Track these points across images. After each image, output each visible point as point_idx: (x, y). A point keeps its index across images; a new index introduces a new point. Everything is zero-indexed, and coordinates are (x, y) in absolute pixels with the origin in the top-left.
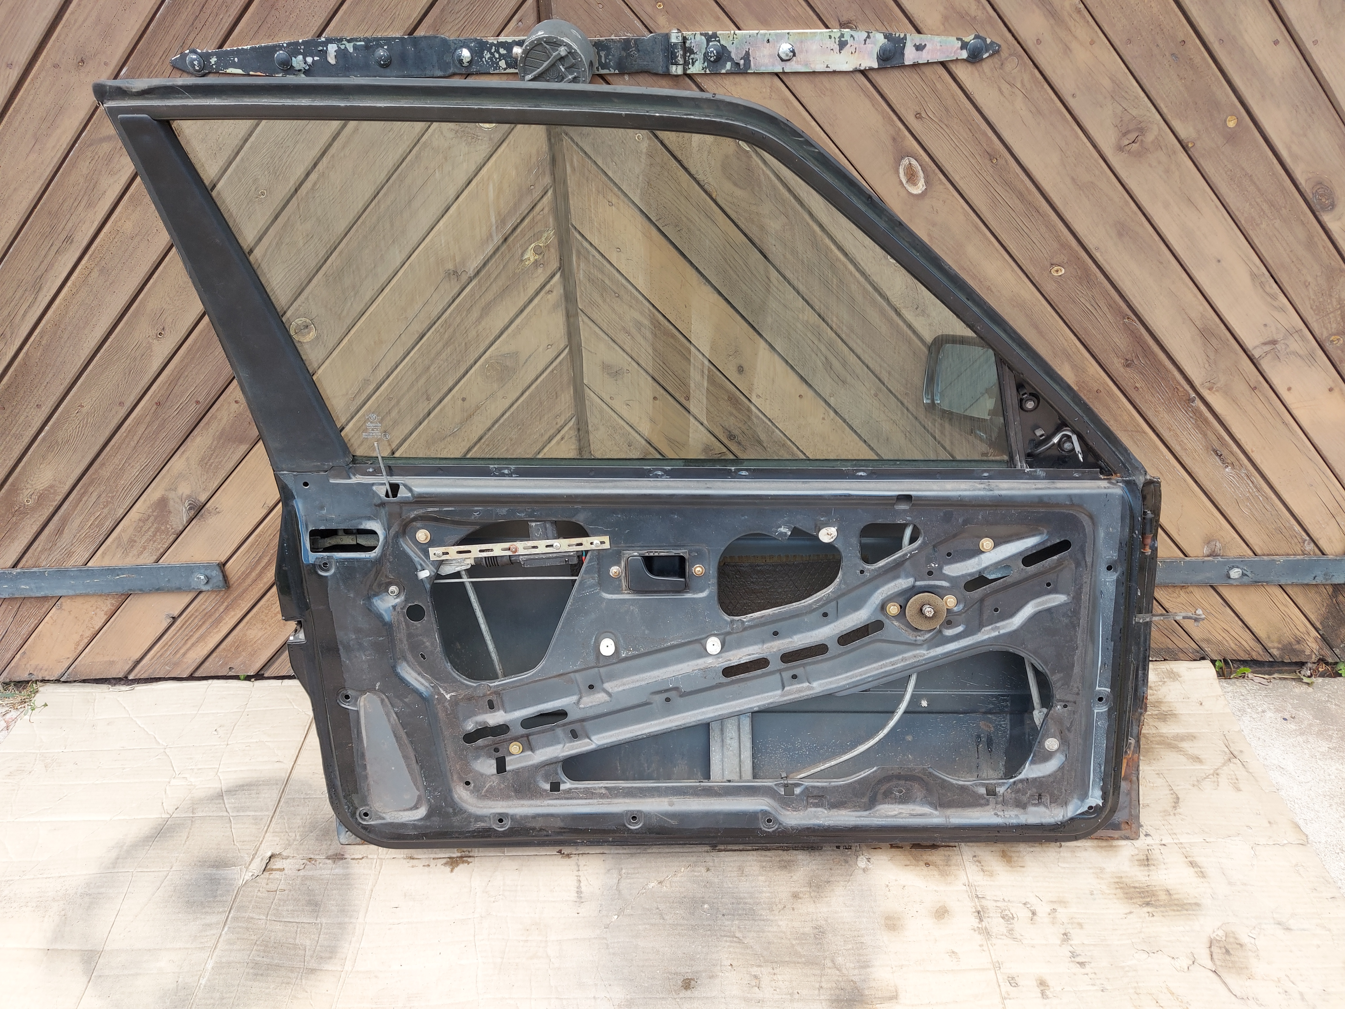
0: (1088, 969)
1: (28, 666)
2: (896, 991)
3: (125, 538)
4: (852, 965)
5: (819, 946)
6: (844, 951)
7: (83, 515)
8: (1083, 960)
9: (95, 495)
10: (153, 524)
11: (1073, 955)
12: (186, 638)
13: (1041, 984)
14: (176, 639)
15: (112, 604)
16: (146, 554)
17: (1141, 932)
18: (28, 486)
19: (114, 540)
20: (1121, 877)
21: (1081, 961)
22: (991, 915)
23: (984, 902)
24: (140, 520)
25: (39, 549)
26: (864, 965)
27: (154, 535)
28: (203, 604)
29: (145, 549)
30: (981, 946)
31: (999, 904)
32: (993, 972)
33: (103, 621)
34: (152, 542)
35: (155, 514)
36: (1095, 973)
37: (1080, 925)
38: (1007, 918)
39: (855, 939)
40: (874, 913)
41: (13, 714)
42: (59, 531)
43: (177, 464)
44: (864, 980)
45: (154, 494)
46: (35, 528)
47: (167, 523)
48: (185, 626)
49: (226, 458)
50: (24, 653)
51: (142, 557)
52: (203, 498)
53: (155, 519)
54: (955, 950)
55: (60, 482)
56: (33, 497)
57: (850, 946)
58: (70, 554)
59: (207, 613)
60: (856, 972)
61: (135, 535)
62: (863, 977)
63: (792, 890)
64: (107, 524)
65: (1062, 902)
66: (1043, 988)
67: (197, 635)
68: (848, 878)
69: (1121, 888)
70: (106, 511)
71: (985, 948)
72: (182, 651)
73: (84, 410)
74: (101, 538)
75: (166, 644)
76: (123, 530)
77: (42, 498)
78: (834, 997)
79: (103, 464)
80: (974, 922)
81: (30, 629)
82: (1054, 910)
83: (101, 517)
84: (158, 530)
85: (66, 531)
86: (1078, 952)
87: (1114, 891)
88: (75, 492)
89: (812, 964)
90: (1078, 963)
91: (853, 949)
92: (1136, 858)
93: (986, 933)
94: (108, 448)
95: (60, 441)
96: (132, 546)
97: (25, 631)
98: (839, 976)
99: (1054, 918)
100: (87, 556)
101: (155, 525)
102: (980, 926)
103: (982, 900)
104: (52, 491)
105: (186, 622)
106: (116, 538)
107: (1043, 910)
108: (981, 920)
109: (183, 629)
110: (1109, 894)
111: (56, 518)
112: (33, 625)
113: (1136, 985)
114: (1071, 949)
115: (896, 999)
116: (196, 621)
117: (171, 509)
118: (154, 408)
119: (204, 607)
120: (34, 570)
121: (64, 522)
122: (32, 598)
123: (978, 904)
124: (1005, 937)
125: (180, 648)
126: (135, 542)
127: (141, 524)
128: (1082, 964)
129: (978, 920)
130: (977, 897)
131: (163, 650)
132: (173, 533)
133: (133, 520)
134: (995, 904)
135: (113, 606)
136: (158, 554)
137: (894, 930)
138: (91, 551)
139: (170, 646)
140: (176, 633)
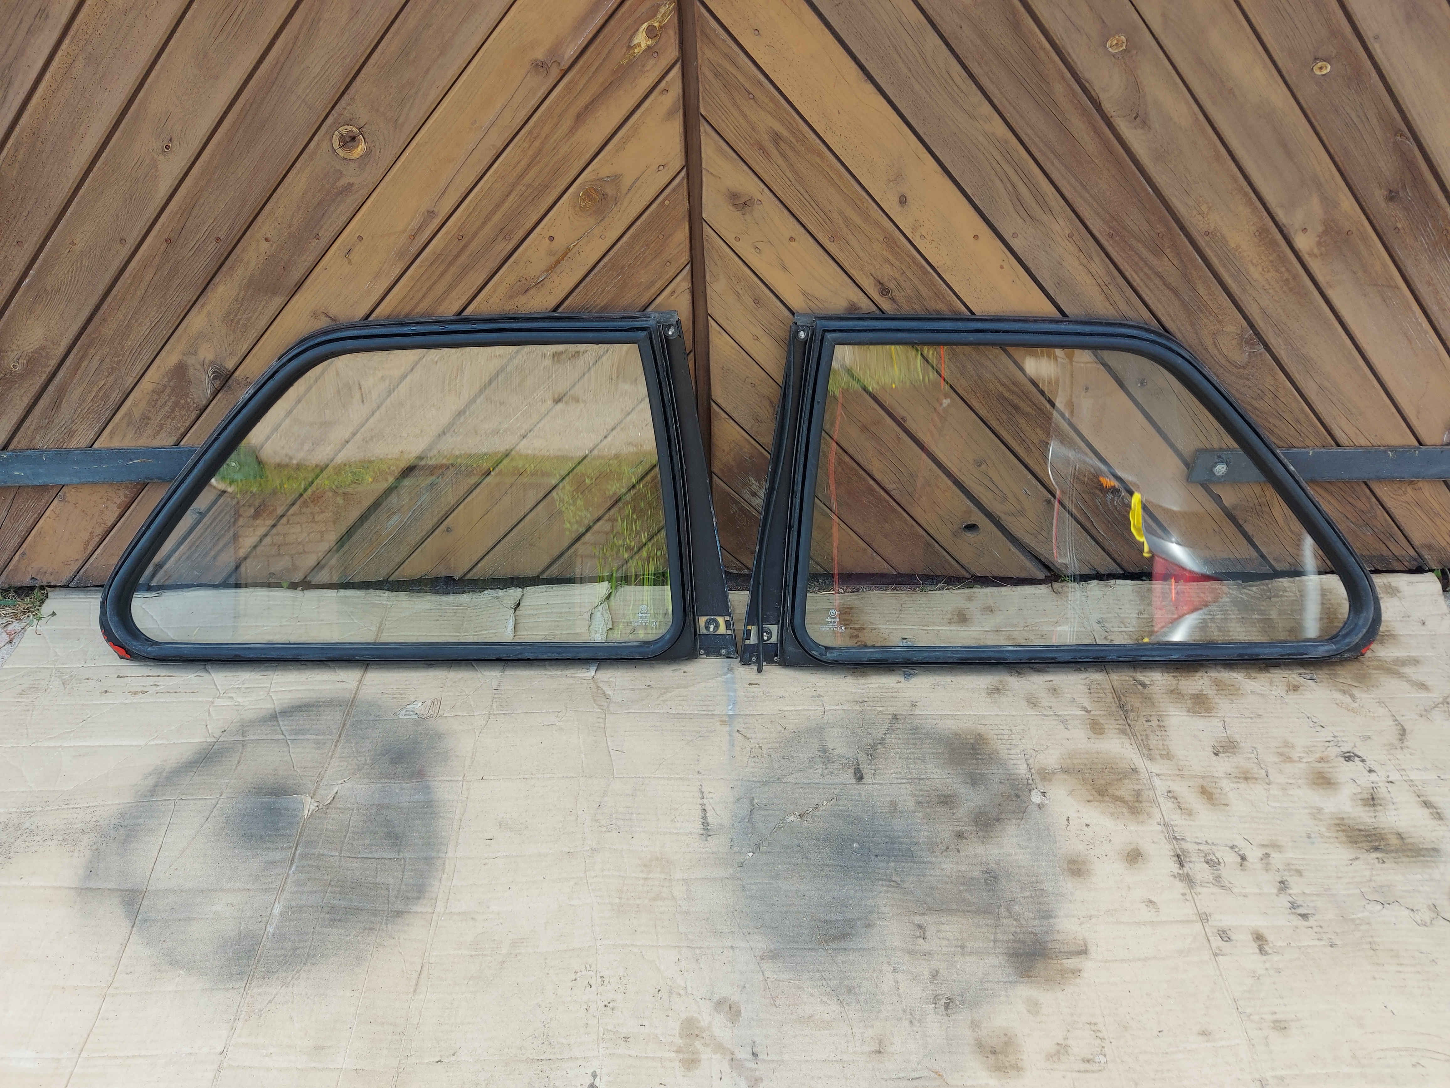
0: (1311, 922)
1: (29, 569)
2: (1086, 946)
3: (137, 413)
4: (1031, 915)
5: (991, 893)
6: (1021, 899)
7: (84, 385)
8: (1306, 912)
9: (97, 358)
10: (170, 397)
11: (1294, 906)
12: (216, 538)
13: (1257, 938)
14: (205, 539)
15: (126, 496)
16: (163, 434)
17: (1371, 880)
18: (14, 347)
19: (123, 418)
20: (1343, 819)
21: (1302, 912)
22: (1193, 859)
23: (1184, 845)
24: (153, 391)
25: (32, 427)
26: (1047, 915)
27: (173, 411)
29: (161, 427)
30: (1183, 894)
31: (1201, 847)
32: (1200, 924)
33: (116, 515)
34: (170, 420)
35: (172, 384)
36: (1321, 927)
37: (1299, 873)
38: (1213, 863)
39: (1034, 885)
40: (1055, 855)
41: (16, 626)
42: (56, 405)
43: (197, 321)
44: (1047, 932)
45: (170, 359)
46: (26, 400)
47: (187, 395)
48: (215, 523)
49: (257, 314)
50: (24, 553)
51: (158, 438)
52: (230, 365)
53: (173, 391)
54: (1153, 899)
55: (52, 342)
56: (21, 361)
57: (1028, 894)
58: (71, 434)
60: (1036, 922)
61: (150, 411)
62: (1044, 929)
63: (955, 829)
64: (114, 395)
65: (1276, 846)
66: (1260, 943)
67: (230, 535)
68: (1021, 815)
69: (1343, 831)
70: (111, 379)
71: (1189, 897)
72: (212, 553)
73: (78, 248)
74: (108, 414)
75: (193, 544)
76: (135, 404)
77: (33, 361)
78: (1012, 951)
79: (104, 320)
80: (1174, 867)
81: (28, 525)
82: (1267, 855)
83: (106, 387)
84: (176, 404)
85: (64, 404)
86: (1299, 903)
87: (1335, 834)
88: (72, 355)
89: (984, 912)
90: (1300, 915)
91: (1031, 897)
92: (1359, 797)
93: (1188, 880)
94: (109, 299)
95: (49, 288)
96: (146, 425)
97: (22, 526)
98: (1017, 927)
99: (1267, 864)
100: (92, 435)
101: (173, 398)
102: (1181, 872)
103: (1182, 842)
104: (44, 354)
105: (215, 518)
106: (126, 414)
107: (1254, 854)
108: (1182, 865)
109: (212, 526)
110: (1329, 837)
111: (51, 388)
112: (31, 521)
113: (1371, 940)
114: (1291, 899)
115: (1086, 953)
116: (227, 517)
117: (192, 378)
118: (163, 247)
120: (28, 452)
121: (61, 393)
122: (29, 486)
123: (1176, 846)
124: (1211, 885)
125: (210, 550)
126: (149, 419)
127: (155, 397)
128: (1304, 916)
129: (1177, 866)
130: (1175, 838)
131: (189, 552)
132: (196, 409)
133: (145, 391)
134: (1197, 847)
135: (127, 497)
136: (178, 434)
137: (1079, 876)
138: (96, 429)
139: (197, 546)
140: (204, 532)
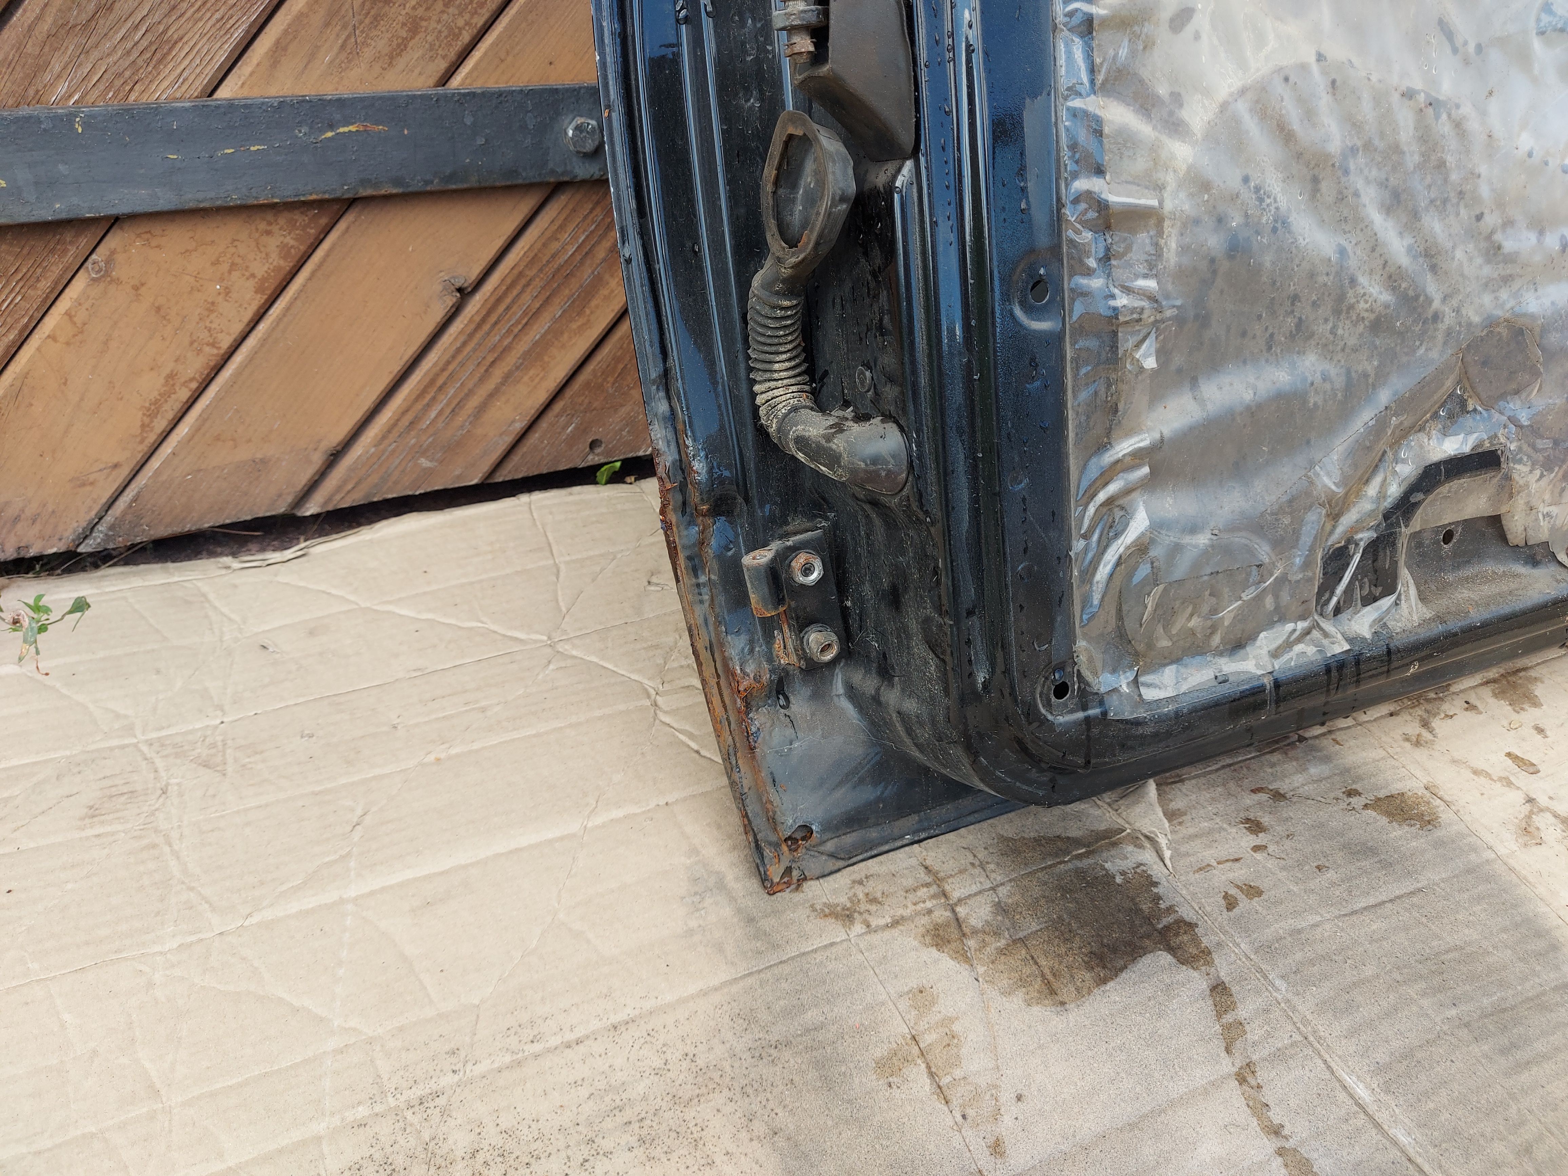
12: (490, 359)
14: (462, 365)
28: (554, 238)
29: (415, 31)
33: (248, 314)
48: (493, 318)
59: (560, 267)
67: (523, 345)
72: (474, 402)
75: (432, 382)
105: (496, 302)
109: (486, 327)
116: (526, 298)
119: (555, 246)
125: (471, 393)
131: (419, 406)
136: (452, 55)
139: (440, 388)
140: (465, 344)
